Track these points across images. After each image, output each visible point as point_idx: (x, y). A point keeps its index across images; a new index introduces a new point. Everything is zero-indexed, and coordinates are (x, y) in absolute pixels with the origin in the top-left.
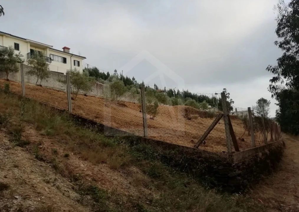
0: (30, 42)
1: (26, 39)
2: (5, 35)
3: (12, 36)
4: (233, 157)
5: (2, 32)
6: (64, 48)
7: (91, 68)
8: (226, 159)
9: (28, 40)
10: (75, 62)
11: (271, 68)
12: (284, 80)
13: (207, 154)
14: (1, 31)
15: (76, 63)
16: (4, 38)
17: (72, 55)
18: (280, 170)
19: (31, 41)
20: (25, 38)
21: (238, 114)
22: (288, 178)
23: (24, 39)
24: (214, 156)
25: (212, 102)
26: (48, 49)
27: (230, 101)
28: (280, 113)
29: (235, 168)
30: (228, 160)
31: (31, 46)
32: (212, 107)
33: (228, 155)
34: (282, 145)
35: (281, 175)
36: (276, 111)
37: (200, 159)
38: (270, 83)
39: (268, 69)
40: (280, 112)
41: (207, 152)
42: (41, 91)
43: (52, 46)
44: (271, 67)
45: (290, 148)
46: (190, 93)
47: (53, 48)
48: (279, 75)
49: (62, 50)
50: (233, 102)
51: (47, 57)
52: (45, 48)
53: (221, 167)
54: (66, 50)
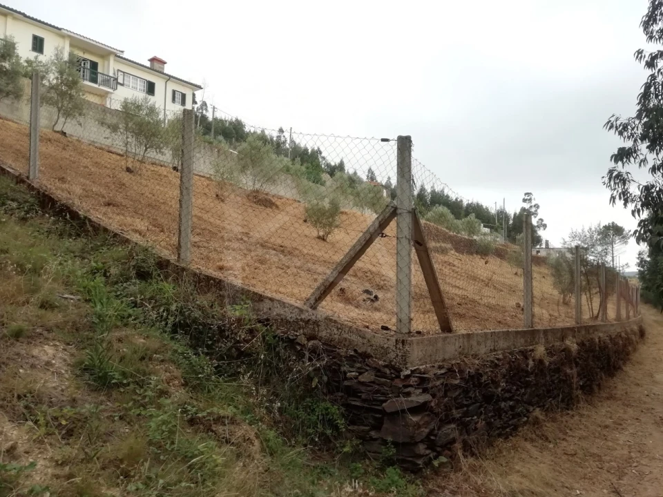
0: (69, 36)
1: (60, 29)
2: (12, 15)
3: (29, 17)
4: (407, 347)
5: (4, 7)
6: (153, 60)
7: (227, 119)
8: (386, 351)
9: (66, 32)
10: (176, 96)
11: (619, 123)
12: (648, 158)
13: (335, 330)
14: (3, 4)
15: (178, 97)
16: (9, 20)
17: (170, 78)
18: (608, 398)
19: (72, 34)
20: (60, 27)
21: (549, 254)
22: (619, 425)
23: (57, 28)
24: (354, 337)
25: (494, 220)
26: (112, 58)
27: (538, 222)
28: (648, 259)
29: (411, 383)
30: (392, 355)
31: (71, 45)
32: (491, 232)
33: (394, 339)
34: (635, 334)
35: (603, 411)
36: (639, 254)
37: (311, 343)
38: (612, 164)
39: (610, 125)
40: (649, 256)
41: (335, 322)
42: (59, 144)
43: (122, 52)
44: (617, 119)
45: (656, 343)
46: (448, 197)
47: (125, 56)
48: (635, 141)
49: (148, 64)
50: (545, 226)
51: (108, 76)
52: (106, 53)
53: (367, 377)
54: (157, 66)
